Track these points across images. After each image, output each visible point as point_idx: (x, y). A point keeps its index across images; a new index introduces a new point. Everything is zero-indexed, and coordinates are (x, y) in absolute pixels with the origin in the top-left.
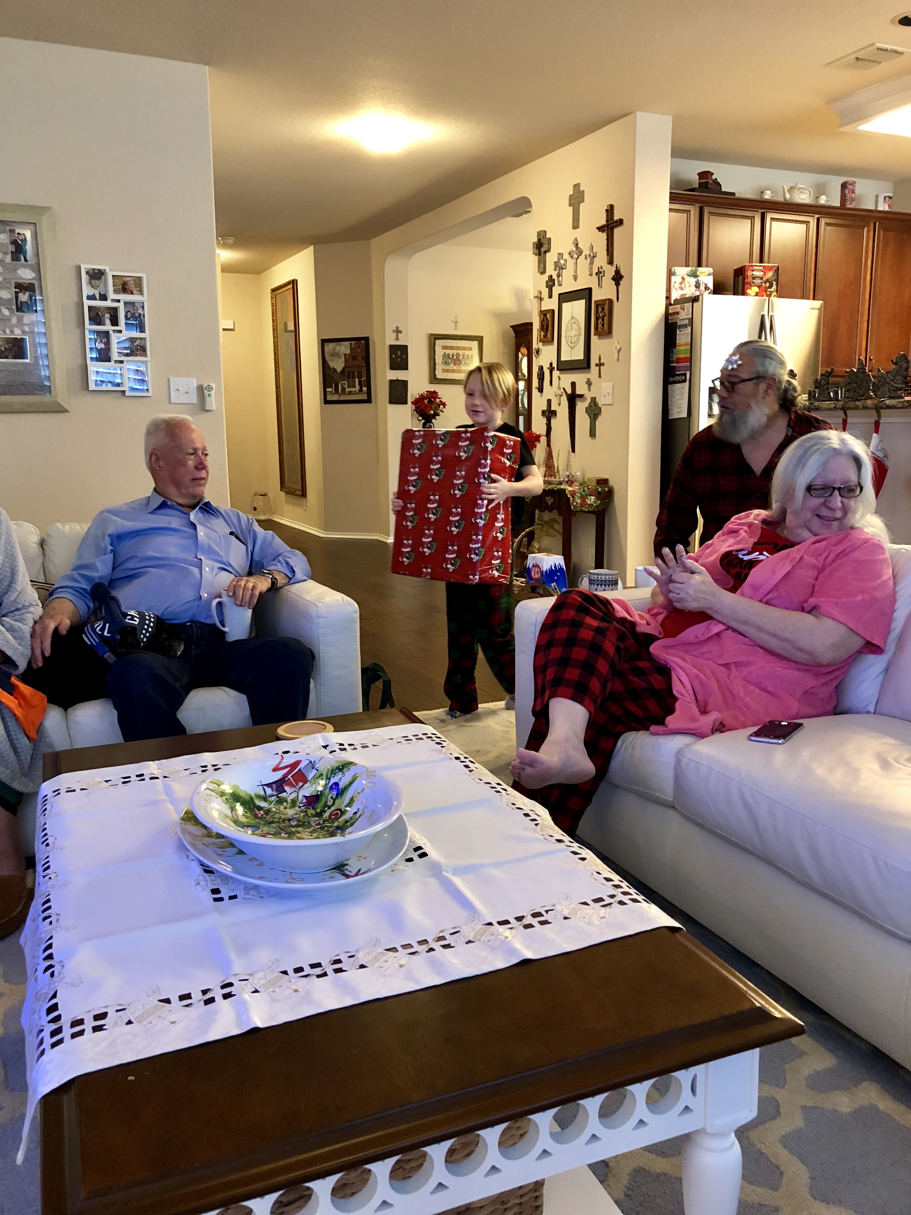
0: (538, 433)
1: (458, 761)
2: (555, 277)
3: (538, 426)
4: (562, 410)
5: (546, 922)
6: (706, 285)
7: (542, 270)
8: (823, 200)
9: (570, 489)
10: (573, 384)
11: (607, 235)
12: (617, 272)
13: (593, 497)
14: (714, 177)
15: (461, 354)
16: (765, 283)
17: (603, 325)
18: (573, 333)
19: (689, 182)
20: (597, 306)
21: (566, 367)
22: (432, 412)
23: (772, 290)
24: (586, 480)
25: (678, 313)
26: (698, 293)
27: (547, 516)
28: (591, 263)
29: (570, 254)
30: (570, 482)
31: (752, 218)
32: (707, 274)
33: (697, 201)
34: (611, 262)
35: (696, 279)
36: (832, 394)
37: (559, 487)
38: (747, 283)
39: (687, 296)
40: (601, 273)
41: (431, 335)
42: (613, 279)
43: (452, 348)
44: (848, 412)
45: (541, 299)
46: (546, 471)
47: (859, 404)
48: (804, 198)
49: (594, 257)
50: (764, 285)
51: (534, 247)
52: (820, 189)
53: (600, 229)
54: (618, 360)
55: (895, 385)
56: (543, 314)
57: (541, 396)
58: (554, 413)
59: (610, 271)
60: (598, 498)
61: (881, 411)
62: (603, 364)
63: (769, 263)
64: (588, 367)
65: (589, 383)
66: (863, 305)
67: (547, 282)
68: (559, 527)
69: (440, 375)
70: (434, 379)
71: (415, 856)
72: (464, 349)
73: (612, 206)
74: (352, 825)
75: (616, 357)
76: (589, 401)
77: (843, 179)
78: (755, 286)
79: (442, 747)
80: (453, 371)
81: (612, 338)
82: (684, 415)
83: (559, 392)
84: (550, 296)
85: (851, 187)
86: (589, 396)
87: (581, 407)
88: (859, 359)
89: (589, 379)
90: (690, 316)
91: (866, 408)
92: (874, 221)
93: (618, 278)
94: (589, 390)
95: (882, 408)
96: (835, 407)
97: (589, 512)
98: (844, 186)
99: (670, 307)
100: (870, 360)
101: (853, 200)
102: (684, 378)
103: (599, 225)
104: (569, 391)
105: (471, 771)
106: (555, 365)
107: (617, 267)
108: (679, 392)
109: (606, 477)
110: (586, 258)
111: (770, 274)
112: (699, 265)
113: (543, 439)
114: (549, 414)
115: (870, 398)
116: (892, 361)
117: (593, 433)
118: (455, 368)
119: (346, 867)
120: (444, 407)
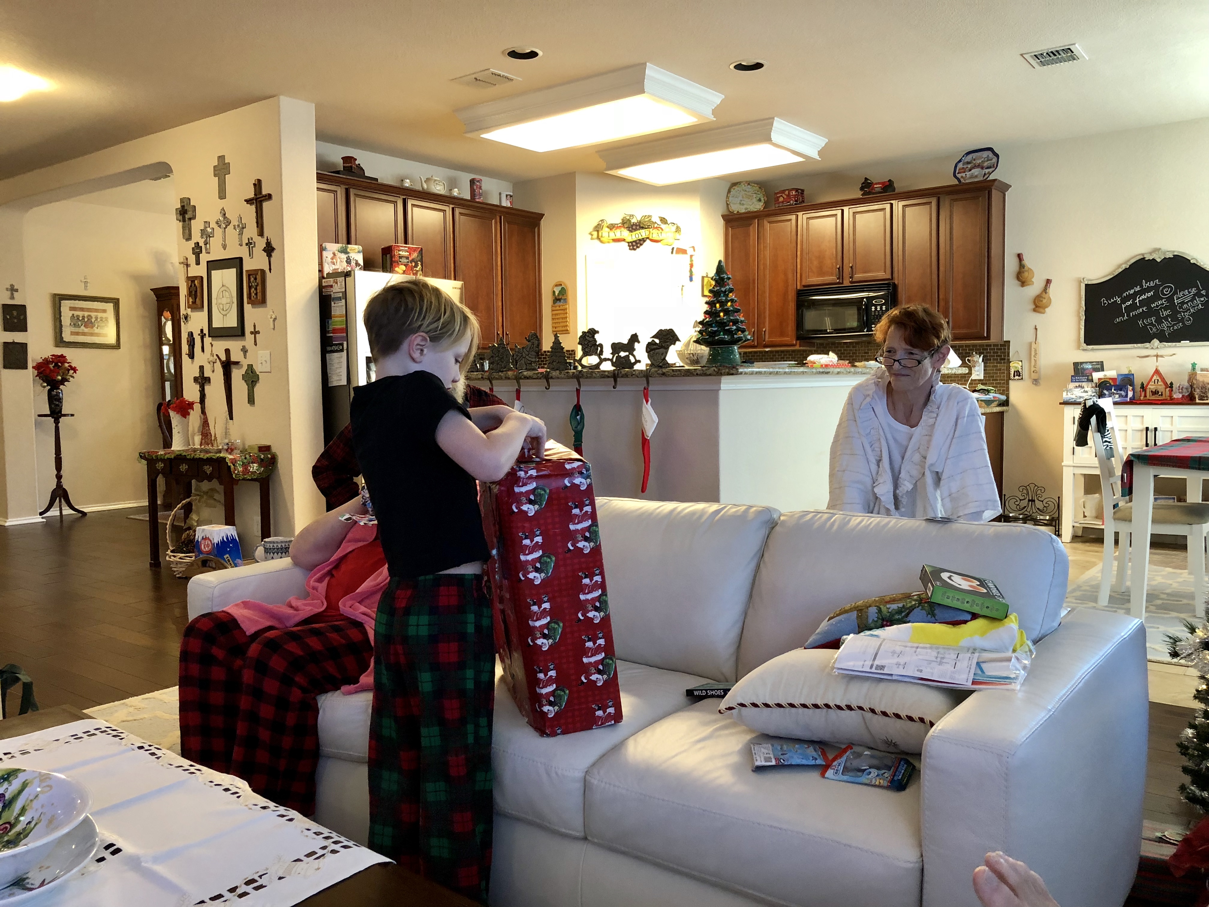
0: (191, 400)
1: (142, 750)
2: (201, 244)
3: (191, 392)
4: (217, 377)
5: (261, 887)
6: (357, 261)
7: (187, 236)
8: (455, 192)
9: (231, 457)
10: (227, 351)
11: (256, 208)
12: (268, 244)
13: (255, 465)
14: (357, 162)
15: (93, 317)
16: (411, 263)
17: (256, 294)
18: (224, 301)
19: (334, 165)
20: (249, 276)
21: (218, 334)
22: (60, 378)
23: (418, 269)
24: (247, 447)
25: (331, 286)
26: (349, 269)
27: (205, 485)
28: (241, 234)
29: (217, 223)
30: (230, 450)
31: (395, 203)
32: (357, 251)
33: (344, 184)
34: (261, 234)
35: (347, 255)
36: (478, 365)
37: (218, 455)
38: (395, 262)
39: (339, 271)
40: (251, 243)
41: (55, 295)
42: (264, 250)
43: (82, 309)
44: (493, 382)
45: (188, 265)
46: (202, 439)
47: (502, 375)
48: (439, 189)
49: (243, 228)
50: (410, 264)
51: (176, 214)
52: (452, 183)
53: (248, 201)
54: (274, 329)
55: (530, 359)
56: (191, 280)
57: (192, 362)
58: (208, 380)
59: (261, 243)
60: (260, 465)
61: (521, 381)
62: (258, 332)
63: (413, 244)
64: (243, 334)
65: (244, 350)
66: (497, 287)
67: (193, 248)
68: (220, 497)
69: (67, 337)
70: (60, 341)
71: (107, 854)
72: (96, 310)
73: (259, 181)
74: (26, 836)
75: (272, 326)
76: (245, 368)
77: (473, 176)
78: (402, 264)
79: (121, 739)
80: (84, 334)
81: (266, 307)
82: (344, 382)
83: (211, 359)
84: (198, 263)
85: (478, 184)
86: (245, 363)
87: (237, 374)
88: (498, 334)
89: (244, 347)
90: (344, 290)
91: (508, 378)
92: (500, 215)
93: (269, 250)
94: (245, 358)
95: (521, 378)
96: (482, 378)
97: (252, 480)
98: (472, 182)
99: (324, 280)
100: (507, 334)
101: (480, 195)
102: (341, 347)
103: (247, 198)
104: (224, 358)
105: (158, 758)
106: (206, 331)
107: (267, 240)
108: (338, 360)
109: (268, 444)
110: (235, 228)
111: (415, 255)
112: (349, 242)
113: (197, 407)
114: (202, 381)
115: (510, 369)
116: (526, 338)
117: (251, 400)
118: (86, 330)
119: (27, 881)
120: (75, 372)
